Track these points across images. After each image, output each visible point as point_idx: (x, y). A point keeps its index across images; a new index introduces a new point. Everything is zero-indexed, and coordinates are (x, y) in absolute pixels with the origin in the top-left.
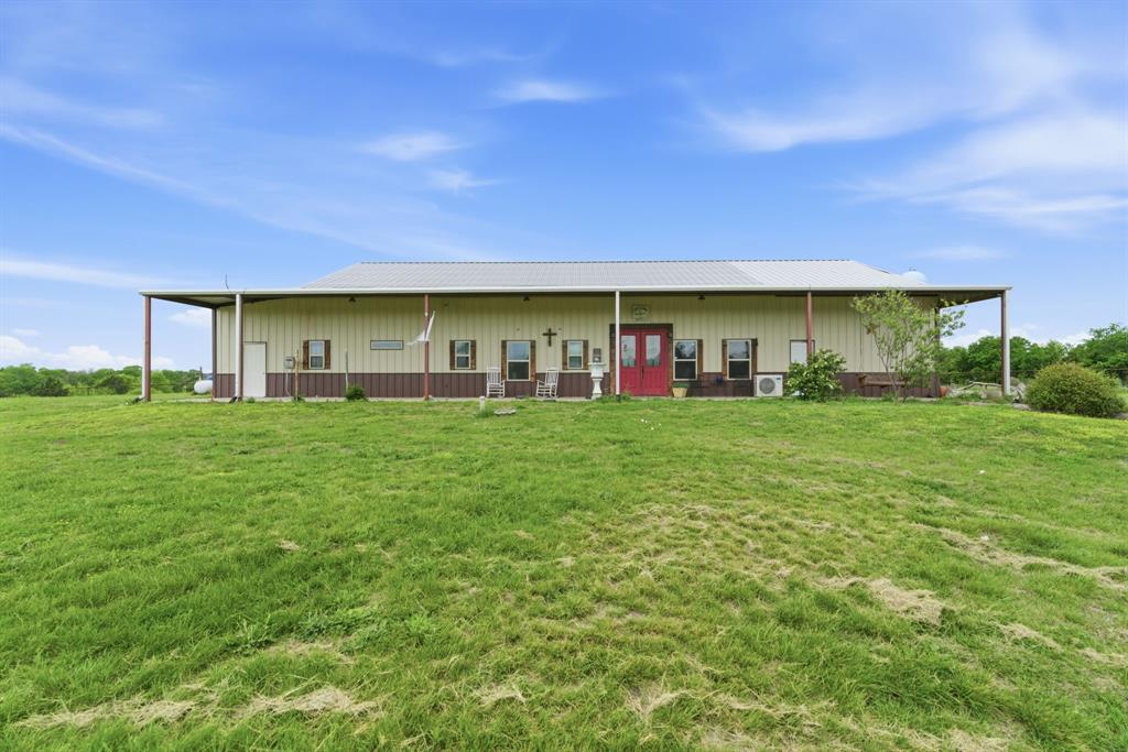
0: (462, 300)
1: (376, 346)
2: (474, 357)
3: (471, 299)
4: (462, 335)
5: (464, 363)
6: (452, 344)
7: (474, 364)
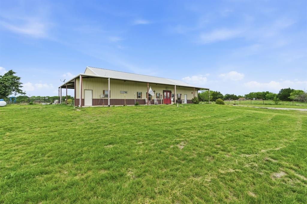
0: (141, 83)
1: (121, 92)
2: (141, 96)
3: (142, 83)
4: (139, 91)
5: (139, 97)
6: (137, 92)
7: (141, 97)
